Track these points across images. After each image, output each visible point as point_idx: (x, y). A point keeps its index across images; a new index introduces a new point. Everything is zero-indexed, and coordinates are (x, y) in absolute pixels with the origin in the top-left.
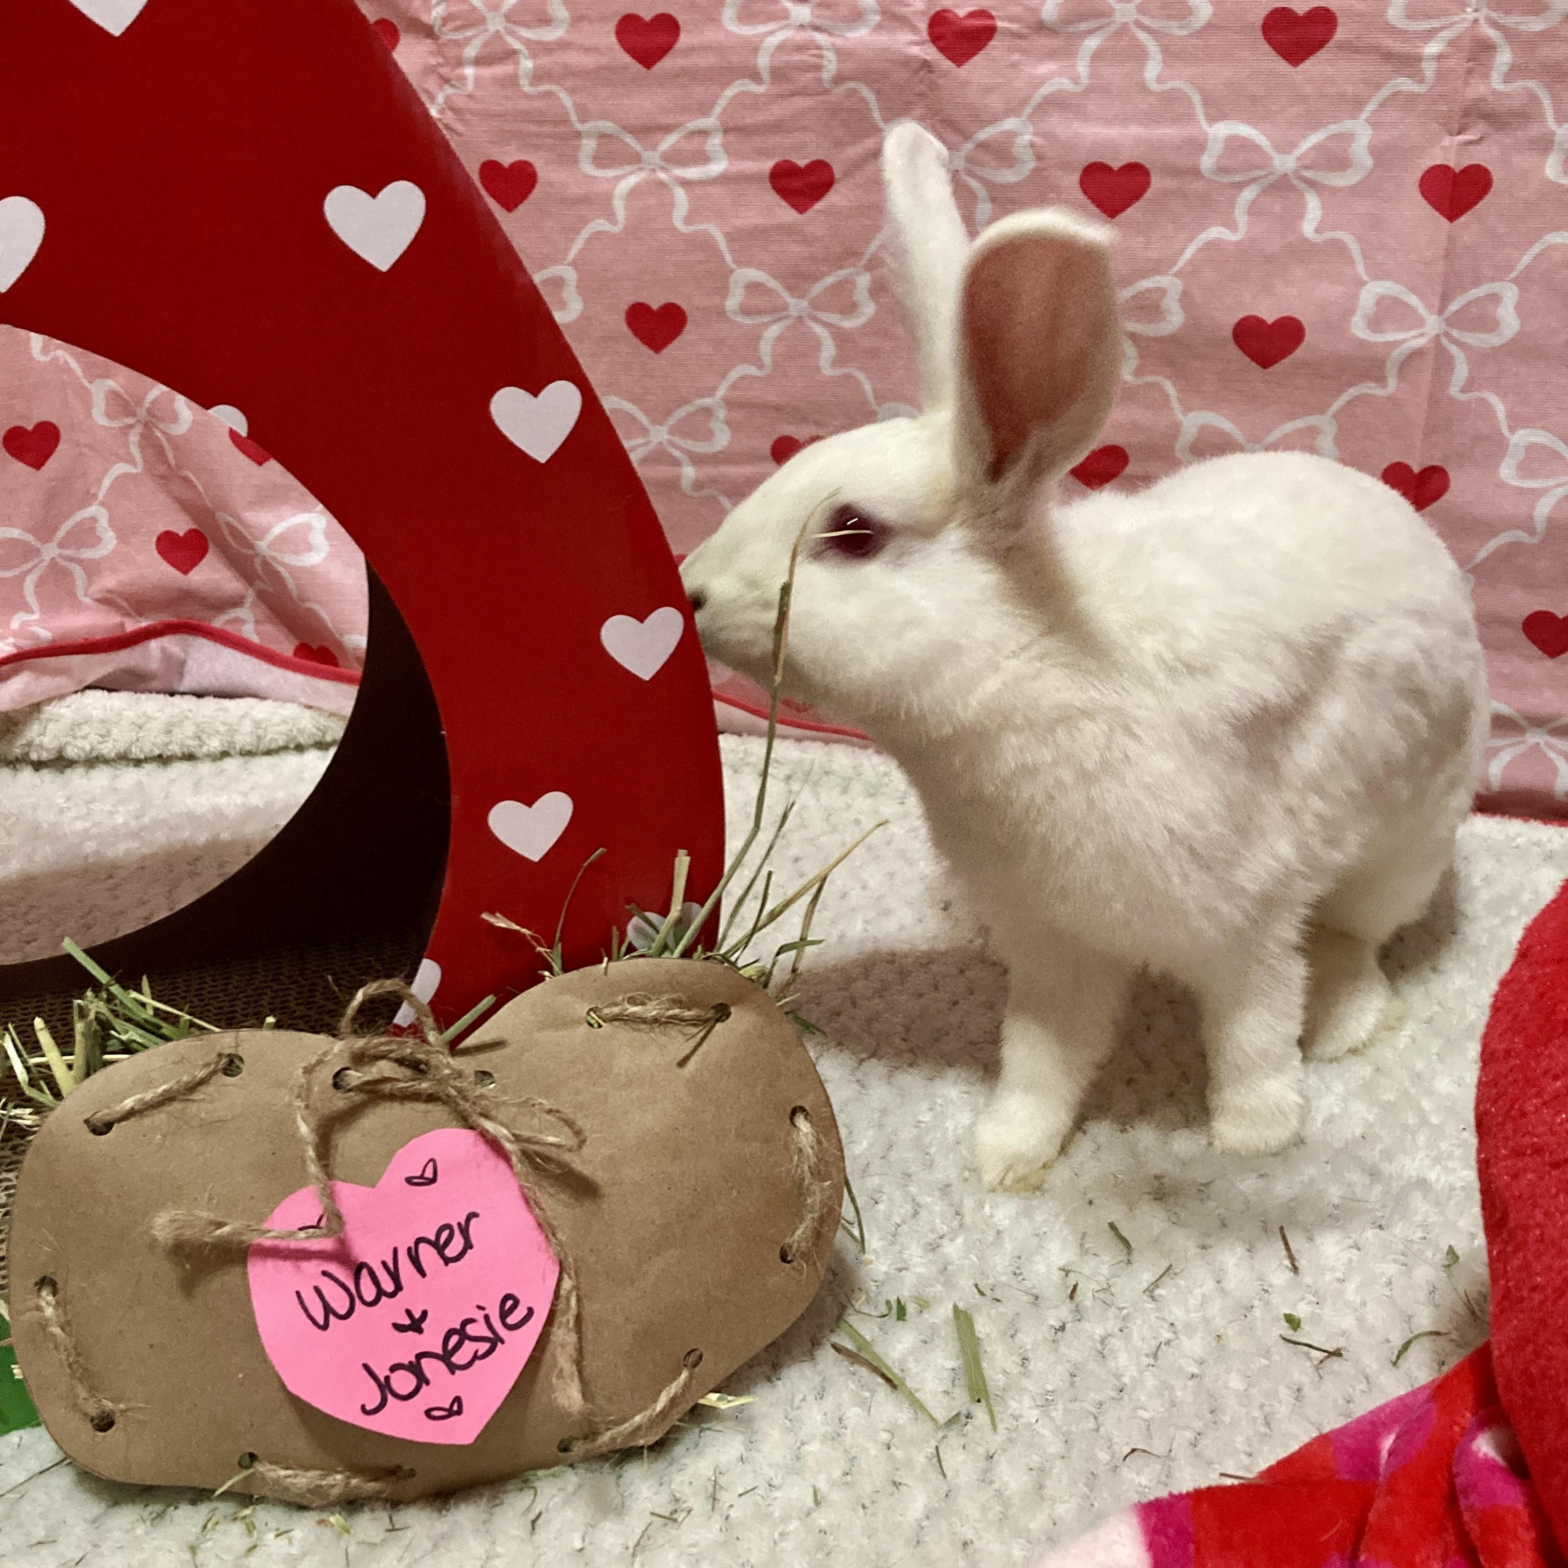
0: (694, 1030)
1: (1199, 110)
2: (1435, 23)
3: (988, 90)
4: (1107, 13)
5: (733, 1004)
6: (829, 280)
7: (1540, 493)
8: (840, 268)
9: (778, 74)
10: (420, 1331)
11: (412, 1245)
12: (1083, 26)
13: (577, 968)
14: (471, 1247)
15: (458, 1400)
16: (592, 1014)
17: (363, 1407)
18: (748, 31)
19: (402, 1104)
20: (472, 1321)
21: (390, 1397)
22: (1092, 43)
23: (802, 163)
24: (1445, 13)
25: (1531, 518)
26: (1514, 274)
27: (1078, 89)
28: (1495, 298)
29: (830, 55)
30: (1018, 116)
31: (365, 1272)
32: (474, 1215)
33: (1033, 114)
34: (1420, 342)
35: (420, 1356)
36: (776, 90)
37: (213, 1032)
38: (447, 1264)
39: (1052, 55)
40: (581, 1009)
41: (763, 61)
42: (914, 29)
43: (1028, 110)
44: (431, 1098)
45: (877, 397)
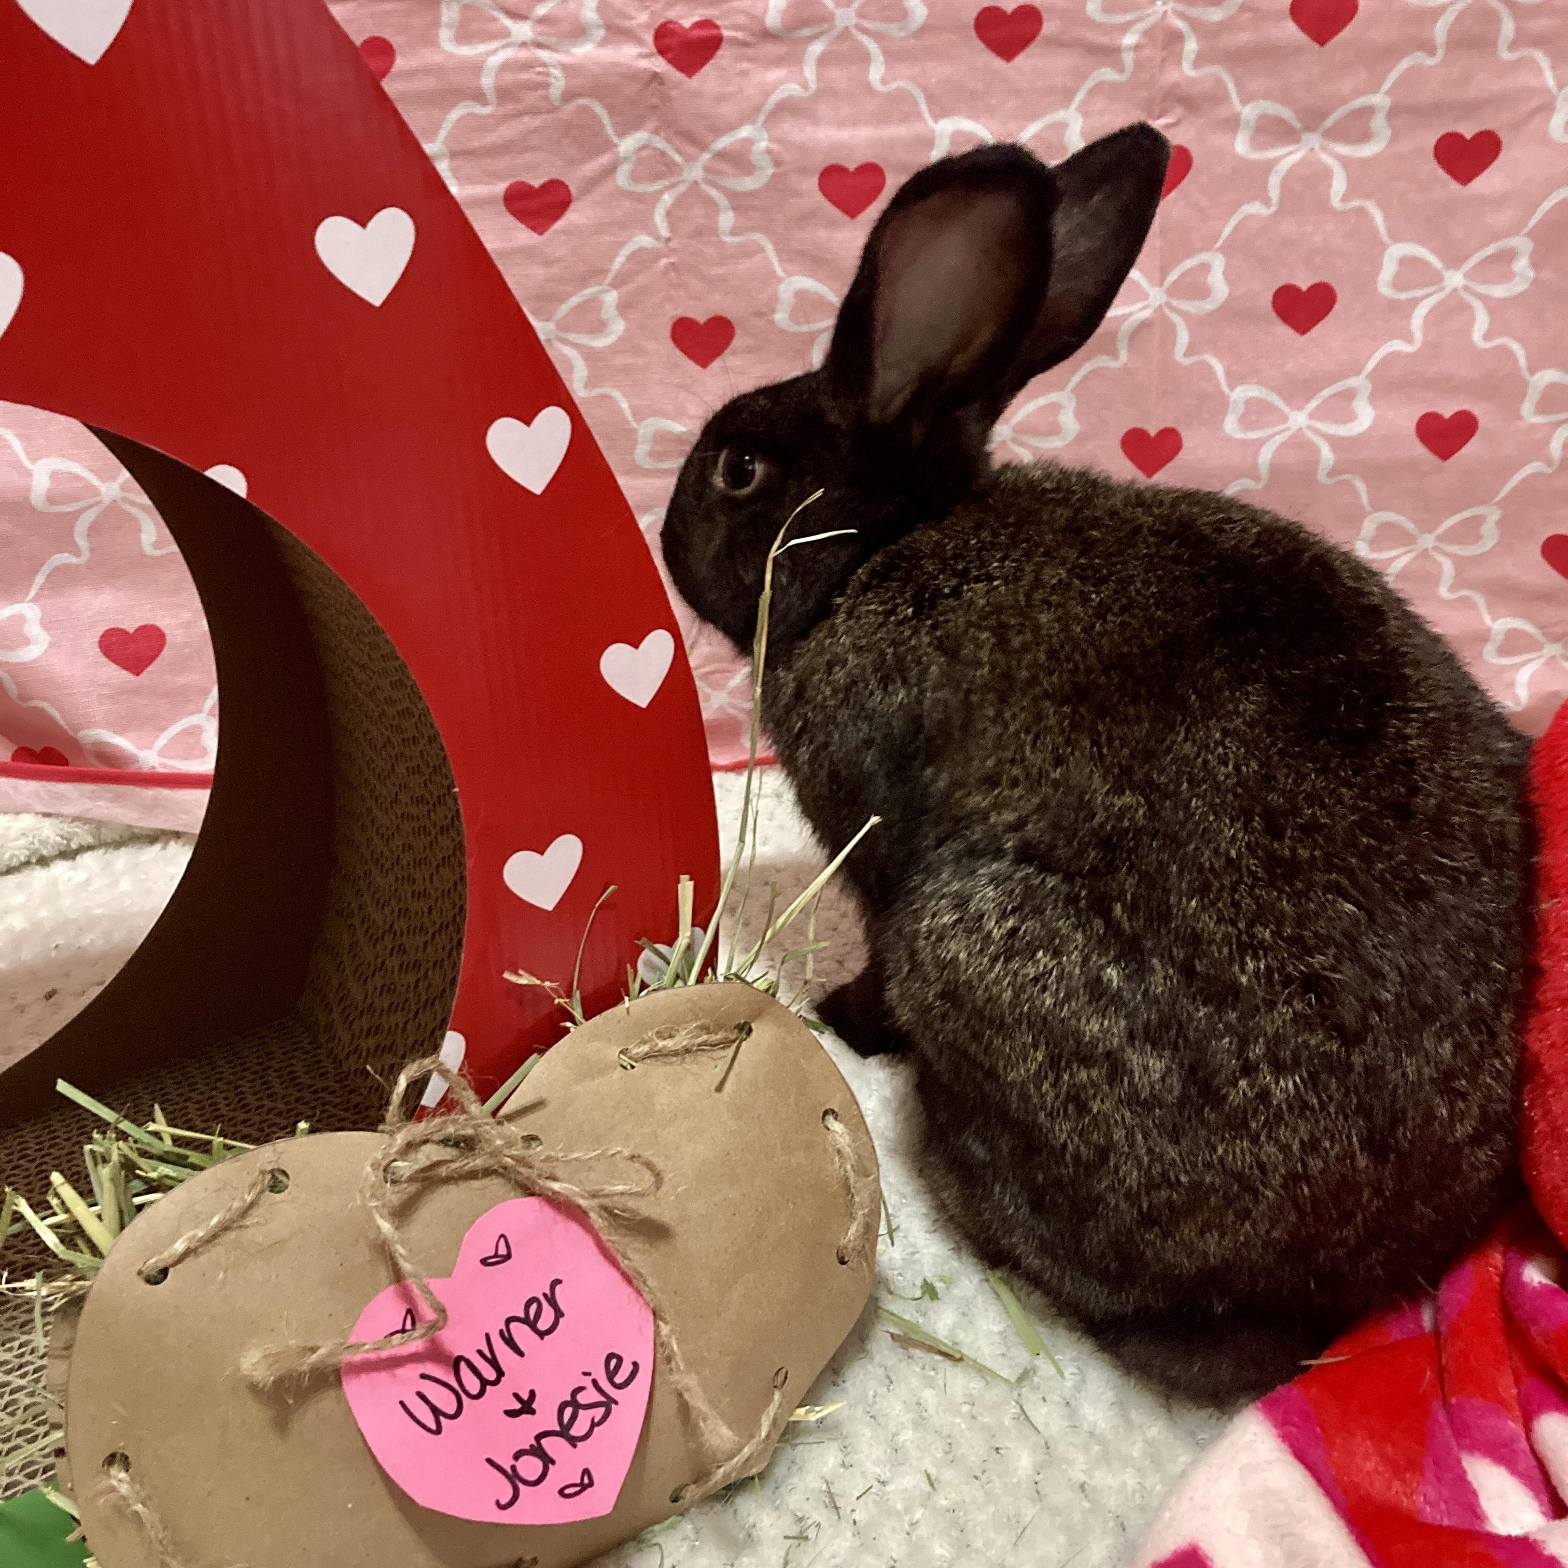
0: (722, 1053)
1: (924, 107)
2: (1129, 17)
3: (721, 98)
4: (827, 18)
5: (754, 1021)
6: (574, 301)
7: (1261, 442)
8: (584, 288)
9: (504, 94)
10: (533, 1412)
11: (504, 1328)
12: (806, 32)
13: (599, 1012)
14: (562, 1315)
15: (586, 1472)
16: (622, 1056)
17: (497, 1502)
18: (466, 51)
19: (458, 1185)
20: (581, 1389)
21: (521, 1486)
22: (816, 48)
23: (536, 183)
24: (1137, 7)
25: (1255, 466)
26: (1218, 245)
27: (807, 94)
28: (1205, 268)
29: (556, 72)
30: (753, 123)
31: (463, 1365)
32: (556, 1282)
33: (766, 122)
34: (1146, 314)
35: (539, 1437)
36: (502, 110)
37: (248, 1150)
38: (542, 1338)
39: (779, 61)
40: (613, 1053)
41: (487, 81)
42: (640, 42)
43: (762, 118)
44: (488, 1172)
45: (634, 414)
